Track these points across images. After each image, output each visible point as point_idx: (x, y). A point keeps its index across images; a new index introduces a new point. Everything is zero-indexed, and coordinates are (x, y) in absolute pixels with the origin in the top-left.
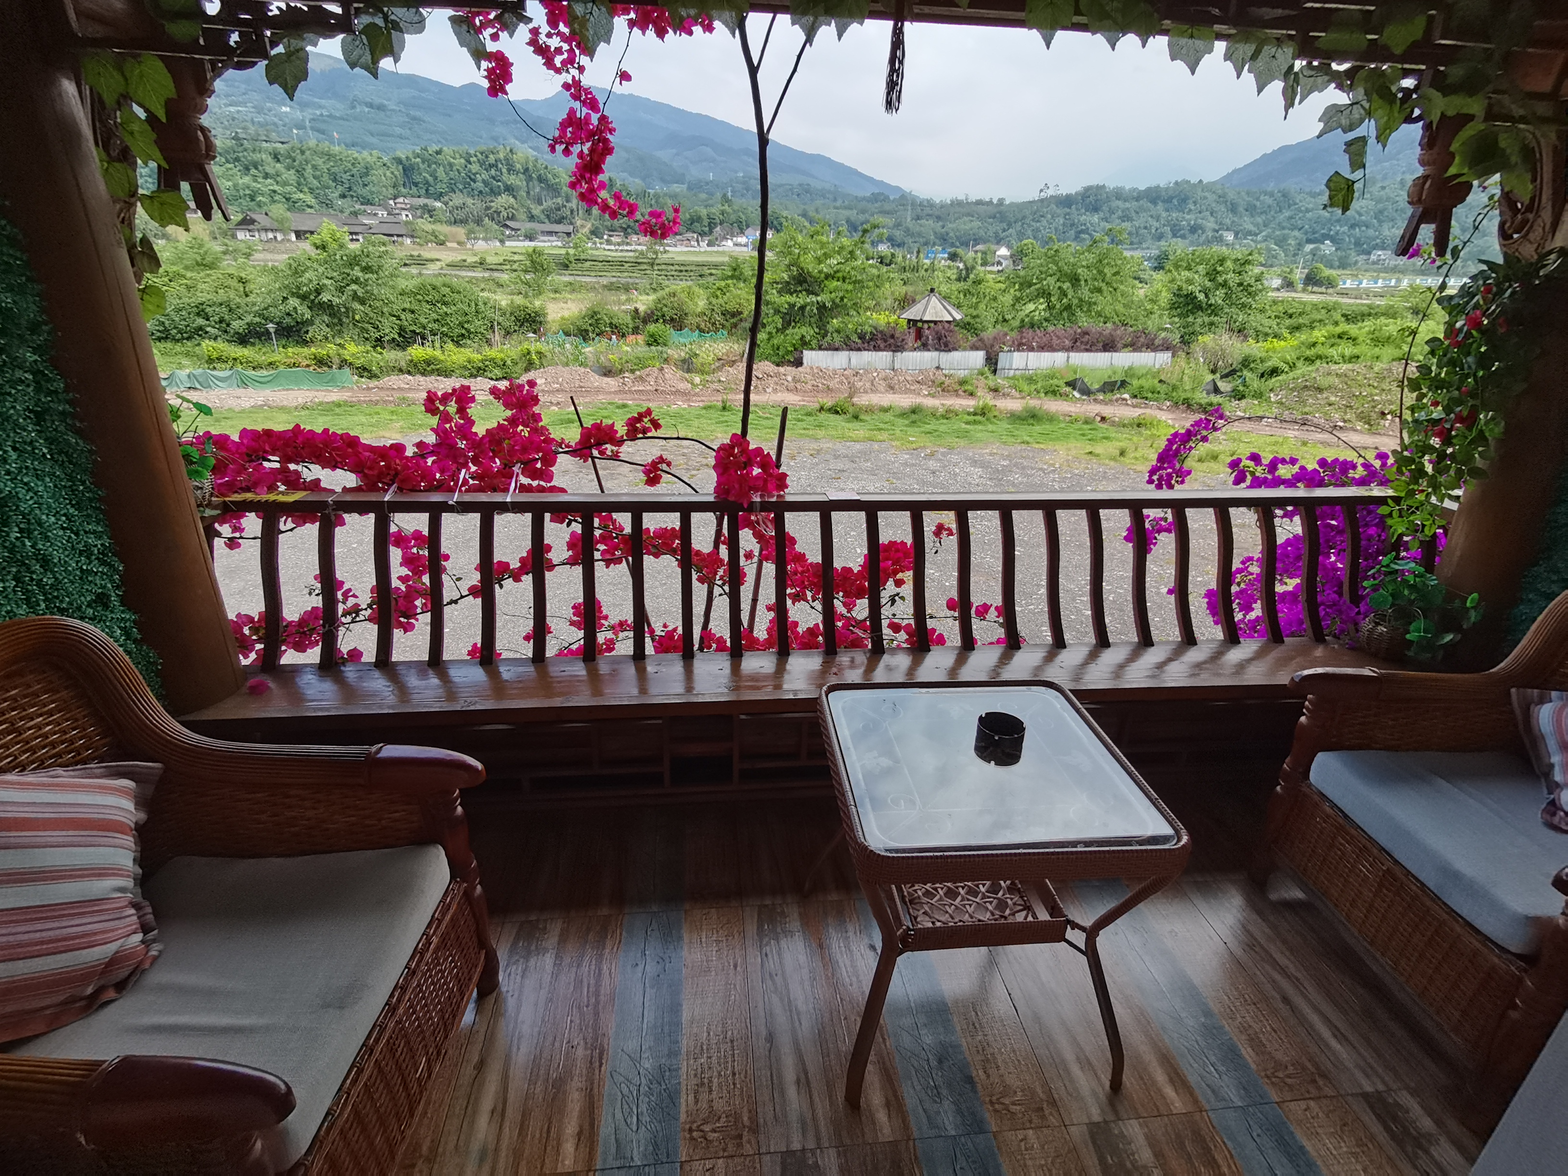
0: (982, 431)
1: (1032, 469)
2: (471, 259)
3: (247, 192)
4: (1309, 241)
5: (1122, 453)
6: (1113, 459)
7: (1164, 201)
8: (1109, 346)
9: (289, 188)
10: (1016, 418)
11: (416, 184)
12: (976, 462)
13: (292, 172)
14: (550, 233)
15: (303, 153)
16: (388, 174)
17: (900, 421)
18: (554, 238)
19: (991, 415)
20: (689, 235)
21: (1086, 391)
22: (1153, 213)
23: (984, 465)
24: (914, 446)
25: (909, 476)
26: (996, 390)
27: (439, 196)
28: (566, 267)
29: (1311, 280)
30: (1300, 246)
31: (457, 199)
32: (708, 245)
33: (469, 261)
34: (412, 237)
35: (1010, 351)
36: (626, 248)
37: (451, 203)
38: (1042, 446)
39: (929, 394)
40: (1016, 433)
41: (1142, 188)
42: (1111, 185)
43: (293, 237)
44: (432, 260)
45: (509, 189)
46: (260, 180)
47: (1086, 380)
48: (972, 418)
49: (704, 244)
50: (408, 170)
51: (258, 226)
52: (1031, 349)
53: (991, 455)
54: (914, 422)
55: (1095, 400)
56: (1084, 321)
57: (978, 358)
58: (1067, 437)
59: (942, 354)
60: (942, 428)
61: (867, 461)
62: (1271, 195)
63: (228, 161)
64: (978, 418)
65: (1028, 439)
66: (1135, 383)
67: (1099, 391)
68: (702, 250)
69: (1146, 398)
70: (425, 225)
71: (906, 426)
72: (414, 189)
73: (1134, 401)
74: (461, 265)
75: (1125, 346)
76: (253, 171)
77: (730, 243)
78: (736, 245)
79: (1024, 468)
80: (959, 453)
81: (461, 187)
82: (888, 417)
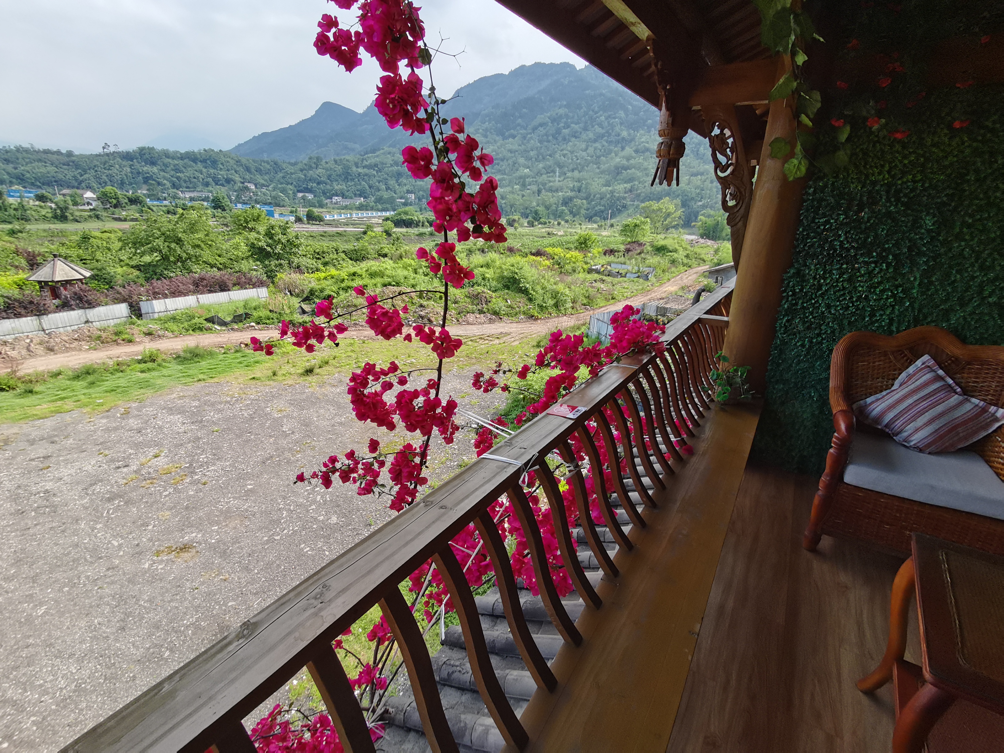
0: (159, 377)
1: (221, 403)
4: (299, 191)
5: (274, 374)
6: (269, 379)
7: (201, 161)
8: (223, 287)
10: (180, 359)
12: (171, 409)
17: (79, 384)
19: (159, 360)
21: (223, 324)
22: (196, 168)
23: (181, 411)
24: (105, 408)
25: (118, 442)
26: (149, 334)
29: (311, 217)
30: (294, 194)
35: (147, 300)
38: (216, 380)
39: (90, 349)
40: (191, 372)
41: (183, 151)
42: (159, 147)
47: (219, 315)
48: (143, 366)
52: (165, 296)
53: (180, 398)
54: (92, 383)
55: (232, 329)
56: (198, 270)
57: (122, 309)
58: (229, 367)
59: (87, 310)
60: (122, 382)
61: (66, 437)
62: (268, 163)
64: (150, 365)
65: (201, 376)
66: (255, 314)
67: (232, 321)
69: (267, 324)
71: (87, 388)
73: (259, 326)
75: (234, 285)
79: (213, 405)
80: (152, 404)
82: (62, 381)
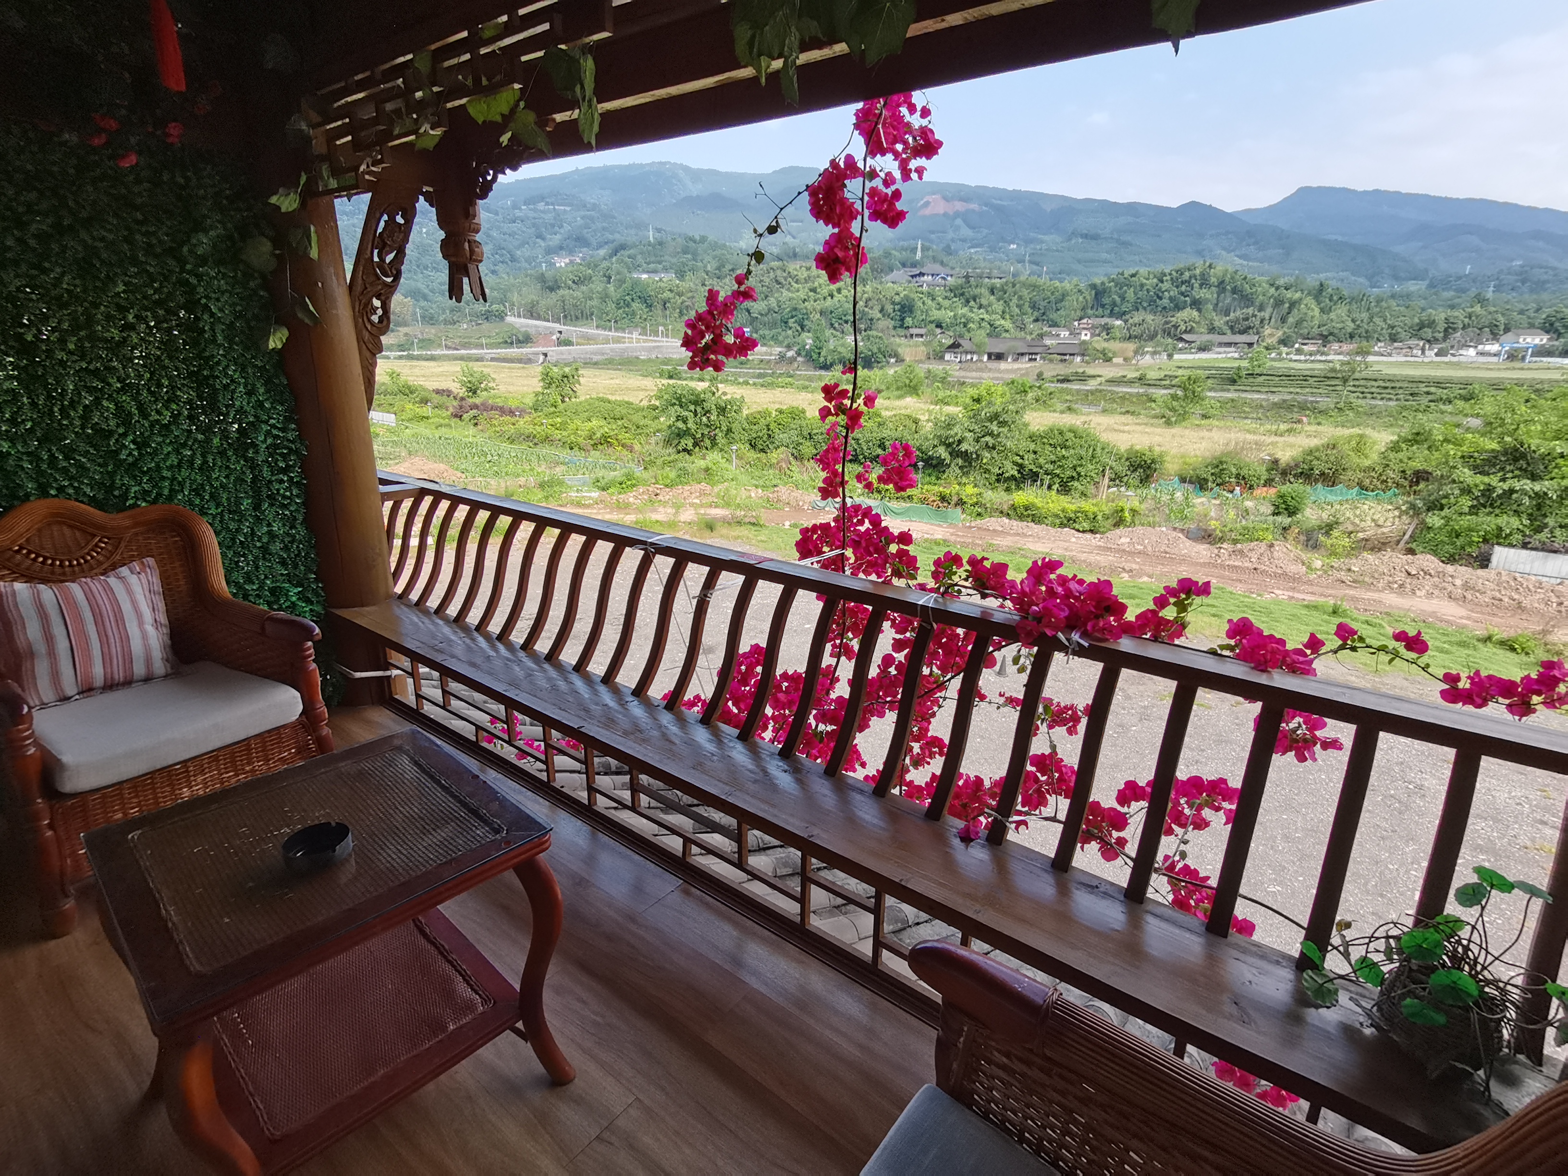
2: (1132, 375)
3: (963, 320)
9: (994, 316)
11: (1103, 306)
13: (1002, 302)
14: (1229, 344)
15: (1014, 285)
16: (1081, 298)
18: (1232, 349)
20: (1413, 342)
27: (1121, 315)
28: (1233, 382)
31: (1137, 317)
32: (1437, 355)
33: (1129, 376)
34: (1083, 355)
36: (1319, 357)
37: (1131, 321)
43: (985, 358)
44: (1094, 377)
45: (1196, 304)
46: (975, 310)
49: (1431, 354)
50: (1099, 293)
51: (961, 349)
63: (955, 296)
68: (1426, 360)
70: (1100, 343)
72: (1100, 310)
74: (1121, 381)
76: (972, 303)
77: (1472, 352)
78: (1482, 354)
81: (1145, 305)
